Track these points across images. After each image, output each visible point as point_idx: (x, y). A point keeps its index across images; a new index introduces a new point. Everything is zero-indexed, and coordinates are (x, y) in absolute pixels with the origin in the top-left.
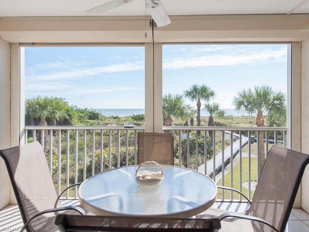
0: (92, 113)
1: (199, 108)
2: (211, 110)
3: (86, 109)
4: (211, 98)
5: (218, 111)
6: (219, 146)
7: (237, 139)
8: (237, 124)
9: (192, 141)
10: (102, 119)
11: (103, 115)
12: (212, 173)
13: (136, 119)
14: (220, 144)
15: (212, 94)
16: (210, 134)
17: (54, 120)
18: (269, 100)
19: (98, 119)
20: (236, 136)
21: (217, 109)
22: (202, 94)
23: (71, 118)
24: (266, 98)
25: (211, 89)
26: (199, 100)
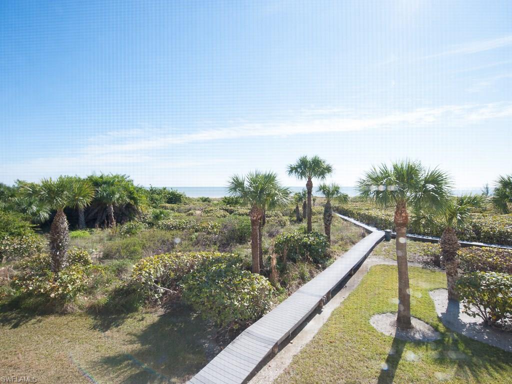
0: (173, 194)
1: (310, 191)
2: (328, 192)
3: (165, 189)
4: (327, 176)
5: (339, 195)
6: (340, 246)
7: (366, 234)
8: (367, 210)
9: (297, 240)
10: (185, 202)
11: (187, 196)
12: (322, 299)
13: (228, 203)
14: (340, 242)
15: (329, 169)
16: (326, 227)
17: (110, 206)
18: (418, 183)
19: (181, 202)
20: (366, 229)
21: (338, 192)
22: (314, 169)
23: (136, 203)
24: (412, 178)
25: (326, 163)
26: (310, 179)
